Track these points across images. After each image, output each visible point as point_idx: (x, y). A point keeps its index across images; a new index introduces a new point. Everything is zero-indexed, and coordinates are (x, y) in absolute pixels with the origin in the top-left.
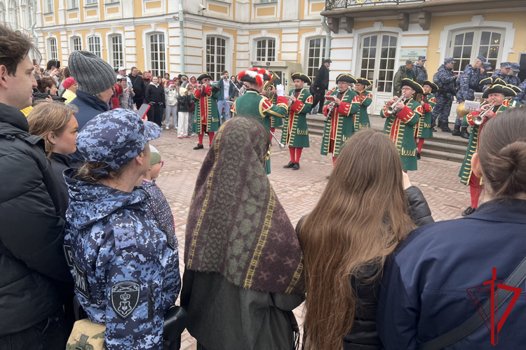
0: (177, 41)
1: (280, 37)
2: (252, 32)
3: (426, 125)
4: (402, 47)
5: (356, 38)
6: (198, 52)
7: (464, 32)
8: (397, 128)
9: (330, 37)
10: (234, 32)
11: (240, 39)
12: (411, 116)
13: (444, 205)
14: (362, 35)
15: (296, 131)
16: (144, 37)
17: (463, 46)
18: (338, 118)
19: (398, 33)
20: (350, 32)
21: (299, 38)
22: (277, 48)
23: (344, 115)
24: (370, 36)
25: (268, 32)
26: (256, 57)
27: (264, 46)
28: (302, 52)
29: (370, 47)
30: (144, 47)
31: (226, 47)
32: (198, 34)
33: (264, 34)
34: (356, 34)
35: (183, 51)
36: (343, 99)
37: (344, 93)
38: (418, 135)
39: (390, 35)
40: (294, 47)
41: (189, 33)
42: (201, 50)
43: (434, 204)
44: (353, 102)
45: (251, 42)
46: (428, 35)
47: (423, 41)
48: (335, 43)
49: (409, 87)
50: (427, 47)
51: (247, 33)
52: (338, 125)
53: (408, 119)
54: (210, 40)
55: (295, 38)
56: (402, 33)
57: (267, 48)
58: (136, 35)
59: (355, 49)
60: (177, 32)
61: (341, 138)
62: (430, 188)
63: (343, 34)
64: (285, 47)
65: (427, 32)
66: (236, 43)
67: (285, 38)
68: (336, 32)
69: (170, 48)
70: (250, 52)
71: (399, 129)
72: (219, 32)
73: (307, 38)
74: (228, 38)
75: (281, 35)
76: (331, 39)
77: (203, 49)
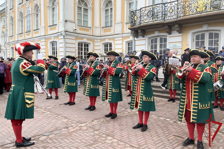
0: (62, 45)
1: (114, 42)
2: (101, 40)
3: (176, 82)
4: (169, 43)
5: (147, 40)
6: (74, 50)
7: (200, 33)
8: (140, 83)
9: (134, 40)
10: (93, 40)
11: (96, 44)
12: (146, 74)
13: (174, 135)
14: (150, 38)
15: (90, 86)
16: (49, 44)
17: (200, 40)
18: (109, 77)
19: (166, 36)
20: (144, 37)
21: (123, 42)
22: (113, 47)
23: (112, 75)
24: (154, 38)
25: (109, 40)
26: (104, 52)
27: (107, 47)
28: (124, 49)
29: (154, 44)
30: (49, 49)
31: (89, 48)
32: (74, 41)
33: (107, 41)
34: (146, 38)
35: (65, 49)
36: (111, 66)
37: (112, 62)
38: (172, 88)
39: (163, 37)
40: (120, 46)
41: (68, 41)
42: (75, 49)
43: (167, 135)
44: (117, 67)
45: (101, 45)
46: (182, 36)
47: (179, 39)
48: (137, 43)
49: (146, 56)
50: (182, 42)
51: (99, 41)
52: (109, 81)
53: (145, 76)
54: (80, 44)
55: (120, 42)
56: (168, 36)
57: (109, 48)
58: (46, 43)
59: (147, 45)
60: (62, 41)
61: (112, 90)
62: (171, 122)
63: (141, 38)
64: (117, 47)
65: (181, 34)
66: (94, 46)
67: (116, 42)
68: (137, 37)
69: (60, 48)
70: (101, 50)
71: (141, 83)
72: (85, 40)
73: (126, 42)
74: (90, 43)
75: (114, 41)
76: (135, 41)
77: (76, 49)
